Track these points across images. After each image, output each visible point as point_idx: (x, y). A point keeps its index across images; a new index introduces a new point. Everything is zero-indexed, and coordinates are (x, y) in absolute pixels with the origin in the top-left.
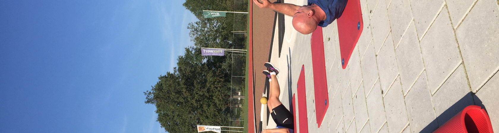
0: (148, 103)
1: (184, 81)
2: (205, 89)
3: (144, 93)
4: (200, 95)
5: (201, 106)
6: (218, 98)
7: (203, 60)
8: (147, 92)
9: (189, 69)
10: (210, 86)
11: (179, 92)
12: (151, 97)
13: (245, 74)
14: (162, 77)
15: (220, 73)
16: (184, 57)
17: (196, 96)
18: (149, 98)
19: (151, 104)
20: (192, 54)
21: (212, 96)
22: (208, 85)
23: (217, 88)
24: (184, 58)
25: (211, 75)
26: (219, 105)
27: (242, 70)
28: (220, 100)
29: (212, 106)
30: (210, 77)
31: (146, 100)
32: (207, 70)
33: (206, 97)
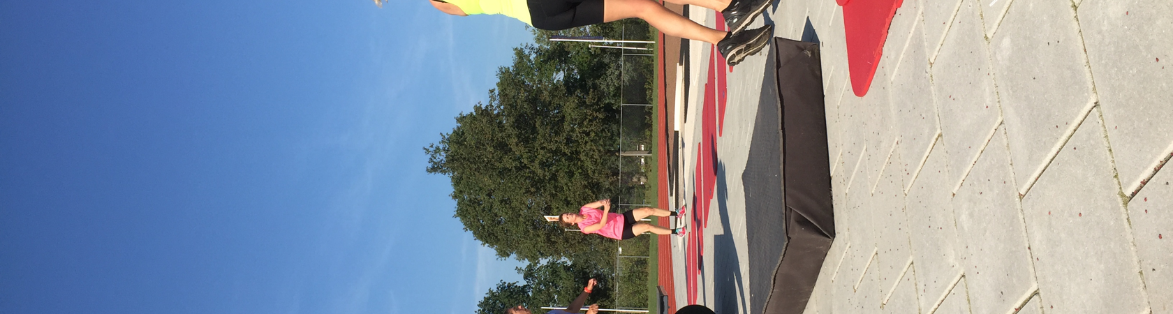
0: (433, 173)
1: (512, 119)
2: (562, 138)
3: (425, 149)
4: (550, 151)
5: (554, 177)
6: (592, 157)
7: (555, 74)
8: (432, 146)
9: (523, 95)
10: (573, 130)
11: (503, 147)
12: (441, 158)
13: (652, 100)
14: (464, 117)
15: (594, 100)
16: (511, 69)
17: (542, 152)
18: (435, 160)
19: (440, 174)
20: (530, 61)
21: (578, 153)
22: (567, 127)
23: (588, 134)
24: (513, 71)
25: (573, 106)
26: (594, 173)
27: (646, 89)
28: (596, 162)
29: (577, 175)
30: (570, 108)
31: (430, 166)
32: (564, 95)
33: (565, 154)
